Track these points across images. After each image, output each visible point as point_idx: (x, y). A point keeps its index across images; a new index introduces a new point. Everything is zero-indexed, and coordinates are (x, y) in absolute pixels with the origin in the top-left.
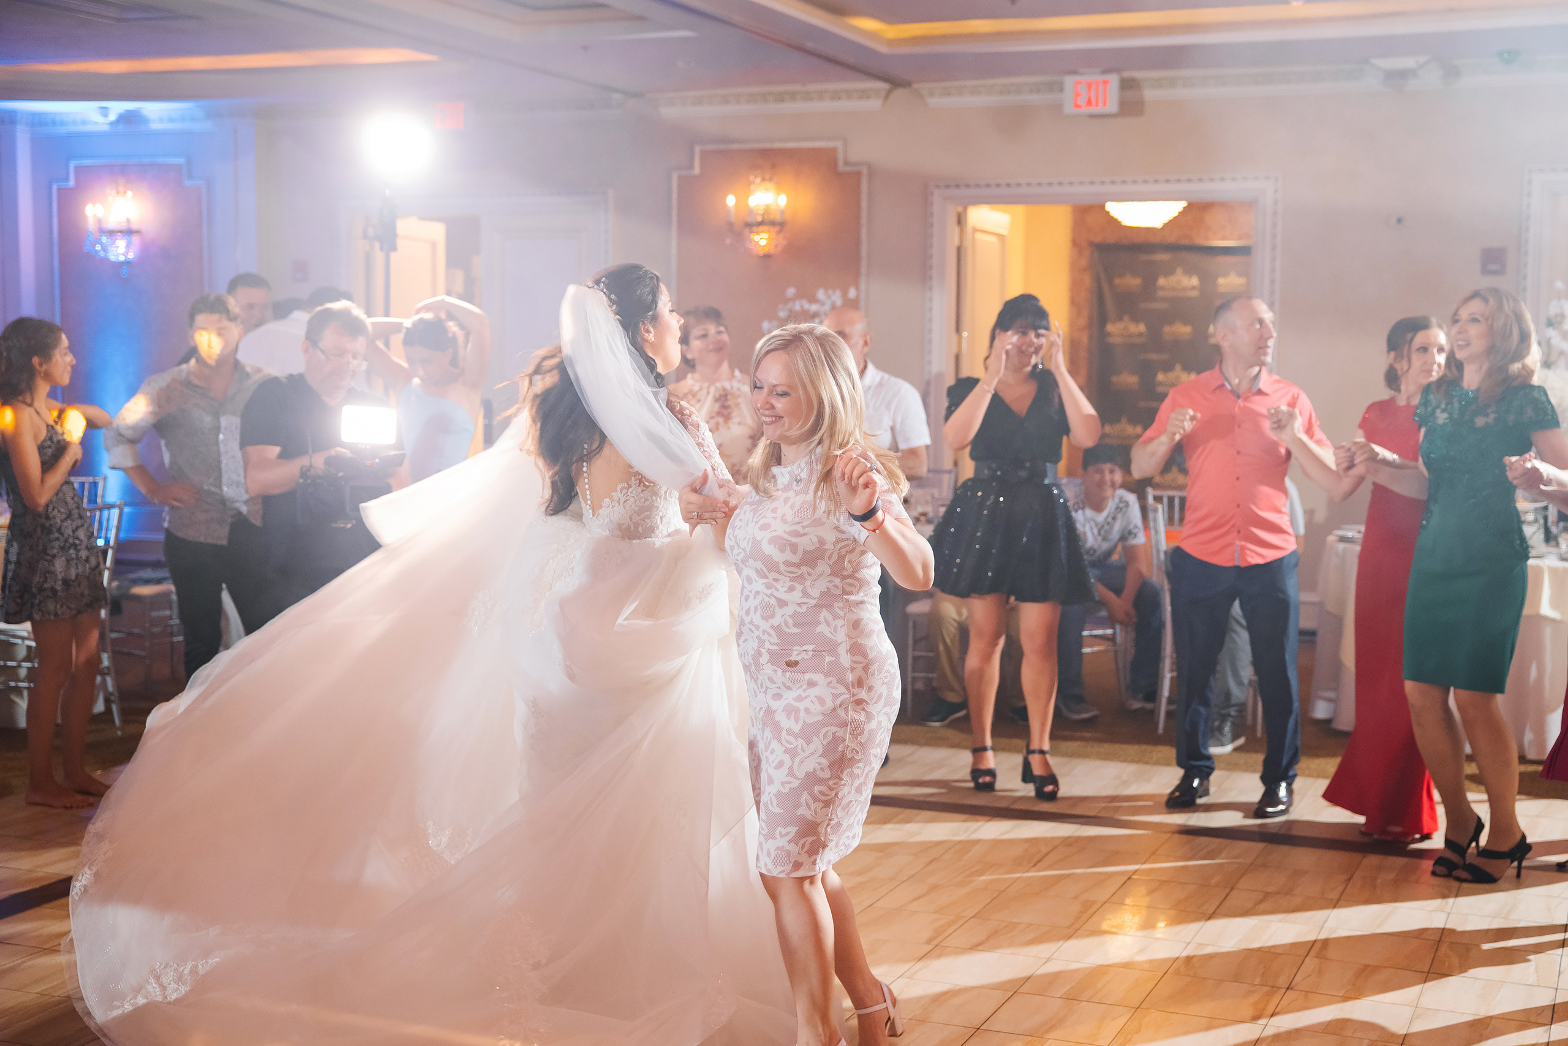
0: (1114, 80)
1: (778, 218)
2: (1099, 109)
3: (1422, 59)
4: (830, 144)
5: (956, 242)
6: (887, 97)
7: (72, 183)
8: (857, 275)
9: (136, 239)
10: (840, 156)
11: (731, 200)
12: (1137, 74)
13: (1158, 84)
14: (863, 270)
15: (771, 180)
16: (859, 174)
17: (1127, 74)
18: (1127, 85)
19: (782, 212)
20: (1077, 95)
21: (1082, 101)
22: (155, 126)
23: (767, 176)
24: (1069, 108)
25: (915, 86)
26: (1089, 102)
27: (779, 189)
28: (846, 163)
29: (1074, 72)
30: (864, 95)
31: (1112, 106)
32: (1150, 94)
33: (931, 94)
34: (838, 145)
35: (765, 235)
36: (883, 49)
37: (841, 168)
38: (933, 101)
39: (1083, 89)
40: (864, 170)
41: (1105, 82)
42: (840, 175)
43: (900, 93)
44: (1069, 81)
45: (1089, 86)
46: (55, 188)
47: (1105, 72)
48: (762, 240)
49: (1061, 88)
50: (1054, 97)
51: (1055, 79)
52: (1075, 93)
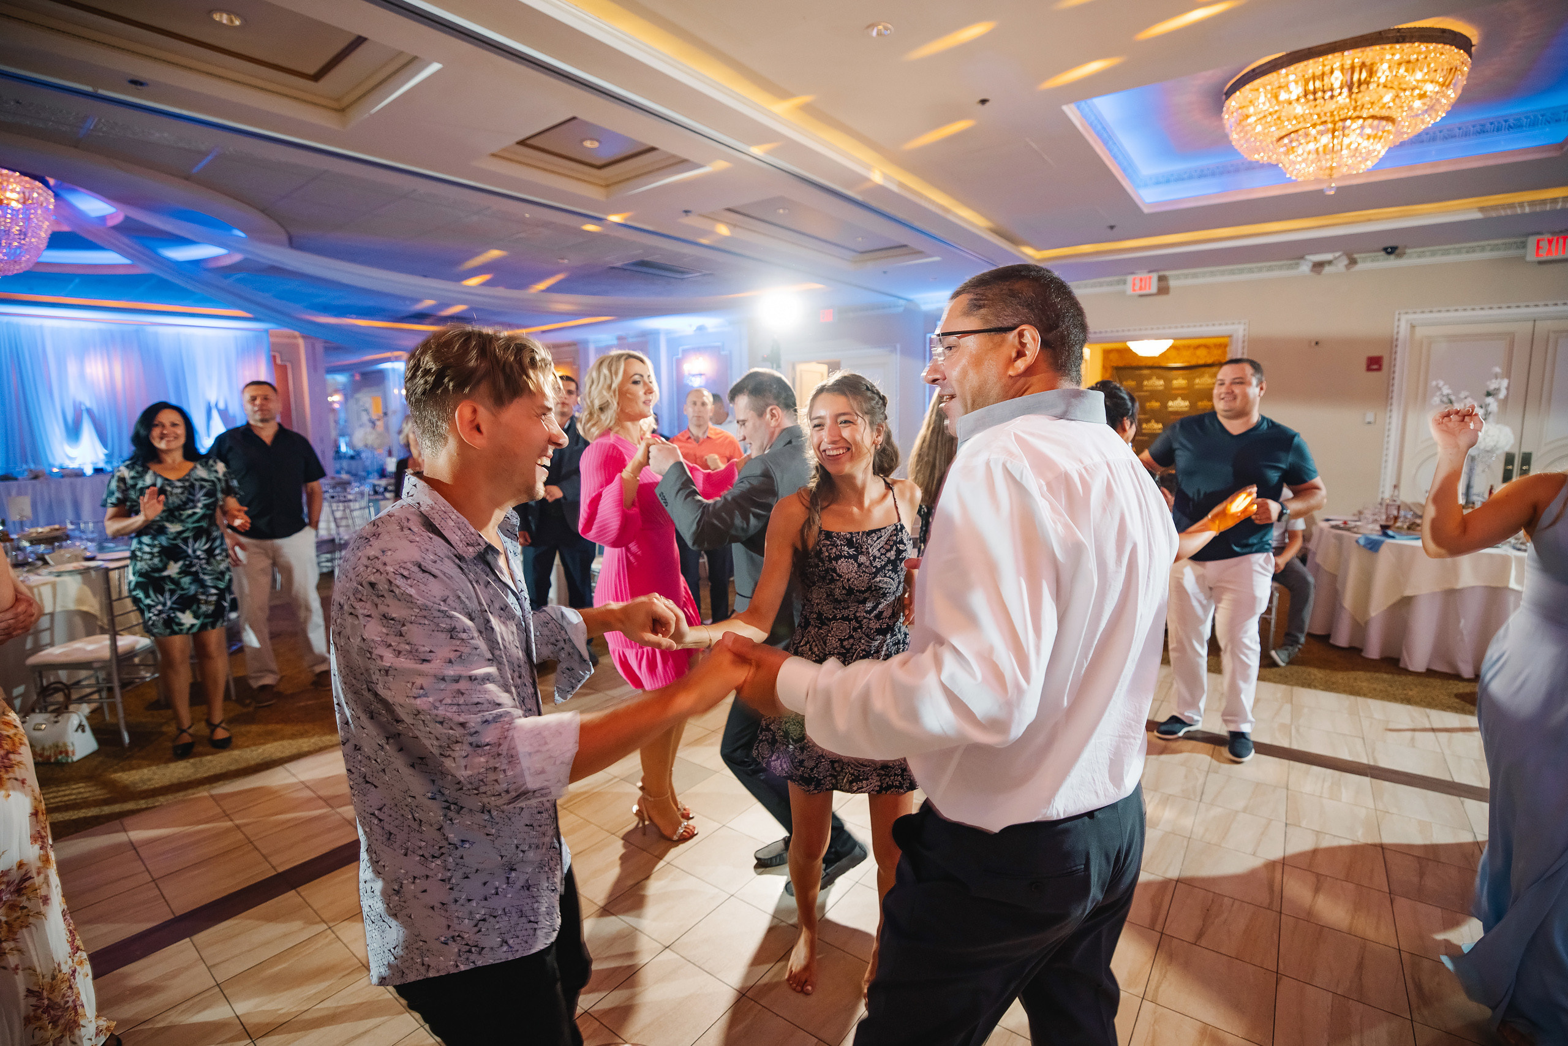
0: (1155, 276)
2: (1147, 292)
7: (680, 356)
9: (703, 377)
12: (1167, 273)
13: (1178, 277)
17: (1162, 273)
18: (1161, 279)
20: (1134, 285)
21: (1137, 287)
22: (710, 330)
24: (1129, 291)
26: (1141, 288)
29: (1133, 273)
31: (1154, 289)
32: (1172, 283)
39: (1137, 282)
41: (1150, 278)
44: (1130, 278)
45: (1141, 280)
46: (674, 359)
47: (1150, 272)
49: (1125, 282)
50: (1120, 287)
51: (1122, 278)
52: (1133, 284)
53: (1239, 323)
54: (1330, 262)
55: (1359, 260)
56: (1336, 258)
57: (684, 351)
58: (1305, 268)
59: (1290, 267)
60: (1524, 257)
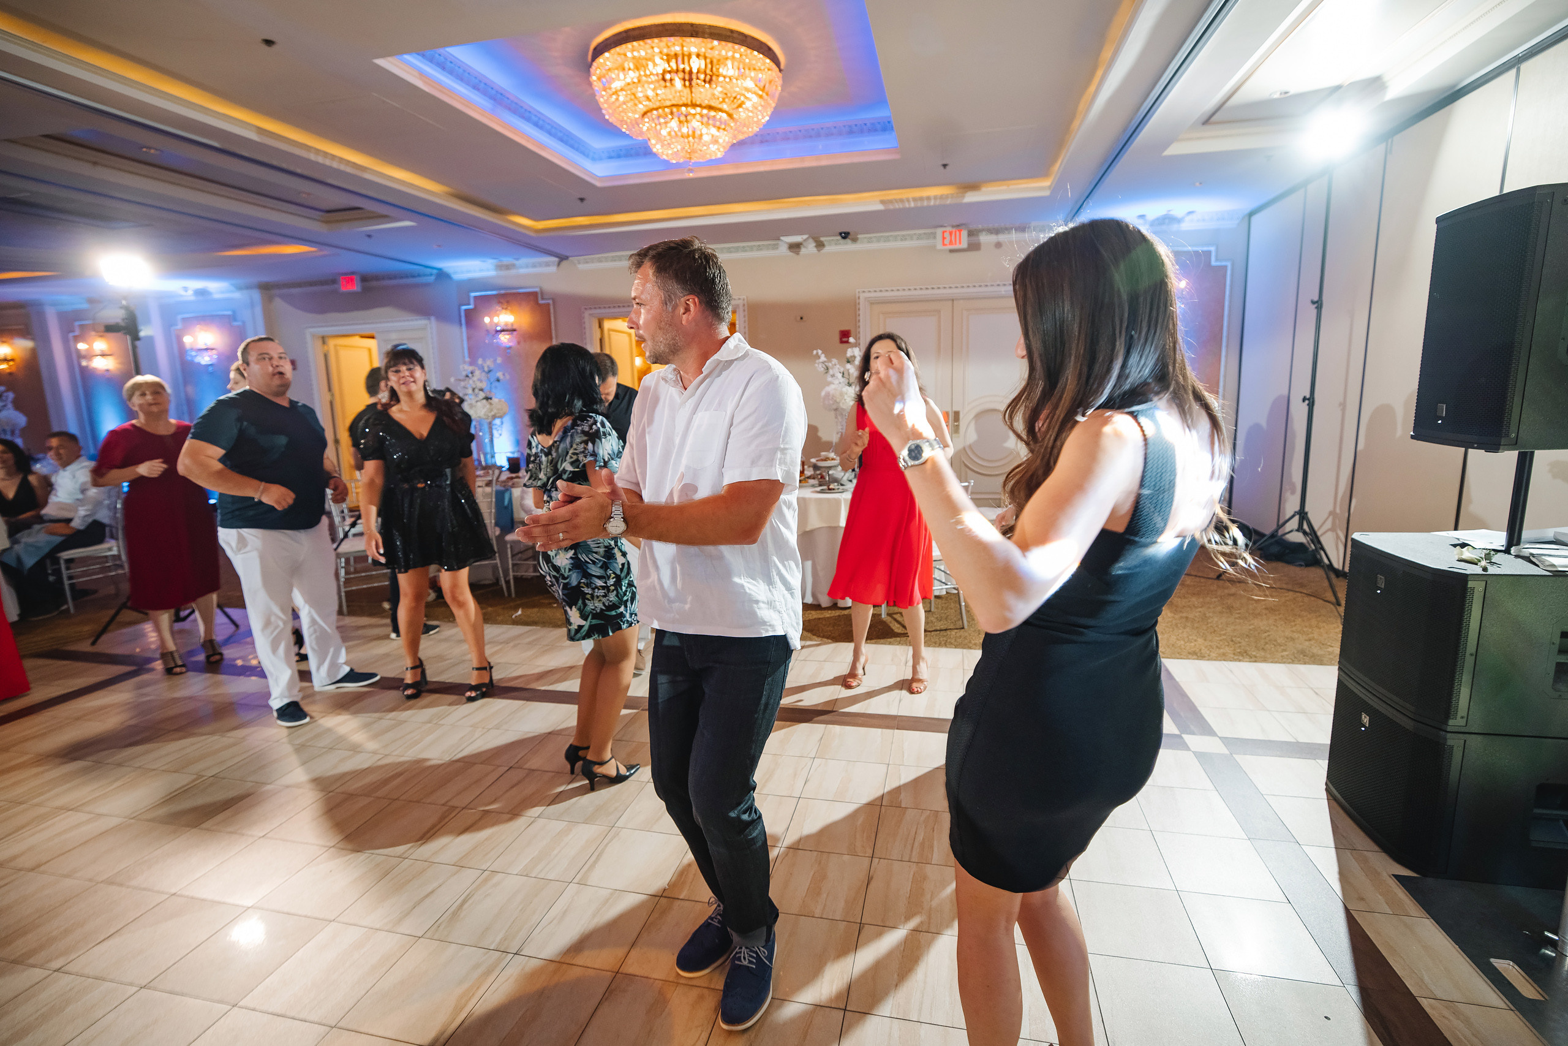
1: (509, 327)
3: (805, 237)
4: (535, 289)
5: (599, 336)
6: (559, 264)
7: (178, 325)
9: (212, 352)
10: (539, 294)
11: (487, 320)
15: (506, 309)
16: (549, 305)
19: (512, 324)
22: (214, 296)
23: (505, 307)
27: (512, 312)
28: (542, 298)
30: (547, 264)
33: (579, 263)
34: (538, 290)
35: (508, 337)
36: (532, 234)
37: (541, 301)
38: (581, 267)
40: (551, 302)
42: (540, 305)
43: (564, 263)
46: (172, 329)
48: (504, 338)
54: (801, 245)
55: (825, 243)
56: (805, 240)
57: (184, 319)
58: (783, 249)
60: (934, 247)
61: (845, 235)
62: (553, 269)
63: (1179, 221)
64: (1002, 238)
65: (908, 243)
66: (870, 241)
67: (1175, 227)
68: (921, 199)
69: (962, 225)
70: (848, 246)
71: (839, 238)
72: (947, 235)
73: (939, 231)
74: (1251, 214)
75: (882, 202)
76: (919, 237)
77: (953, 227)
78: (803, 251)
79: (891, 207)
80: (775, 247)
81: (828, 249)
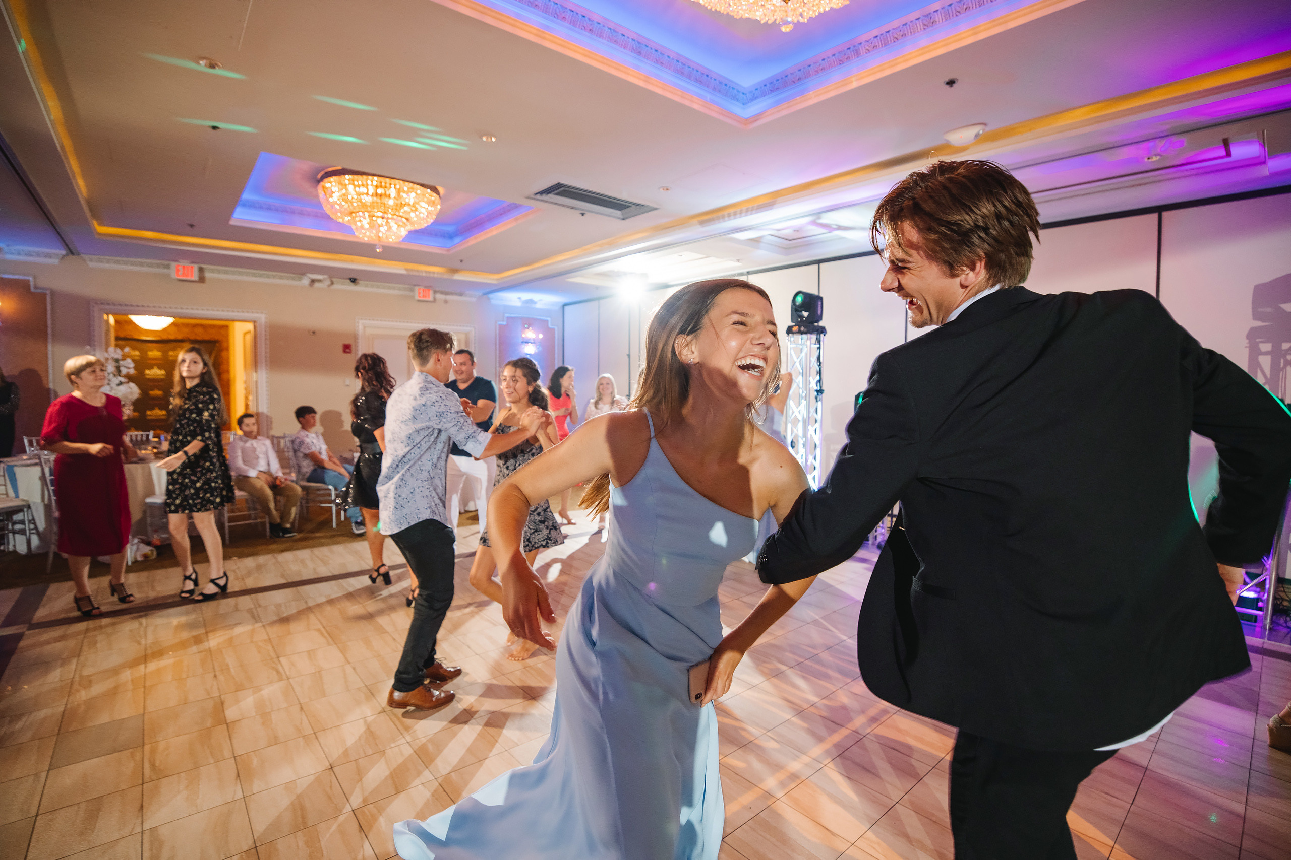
0: (196, 267)
2: (188, 278)
3: (325, 276)
4: (26, 278)
5: (105, 330)
6: (64, 259)
8: (46, 342)
10: (32, 284)
13: (212, 271)
14: (50, 340)
16: (44, 295)
17: (201, 265)
18: (201, 270)
21: (180, 273)
25: (82, 255)
26: (184, 274)
28: (36, 287)
29: (176, 261)
30: (48, 256)
31: (195, 277)
32: (207, 275)
33: (91, 260)
34: (31, 279)
36: (96, 236)
37: (32, 290)
38: (90, 264)
39: (180, 268)
40: (48, 292)
41: (192, 267)
42: (33, 293)
43: (71, 257)
44: (173, 264)
45: (184, 267)
47: (192, 263)
49: (168, 267)
50: (166, 271)
51: (166, 263)
52: (177, 270)
53: (262, 313)
54: (319, 281)
55: (337, 283)
56: (324, 279)
58: (304, 282)
59: (293, 279)
60: (413, 297)
61: (353, 281)
62: (55, 261)
63: (535, 303)
64: (449, 297)
65: (392, 292)
66: (366, 286)
67: (533, 306)
68: (429, 272)
69: (430, 287)
70: (352, 287)
71: (349, 281)
72: (421, 291)
73: (417, 288)
74: (565, 305)
75: (406, 270)
76: (400, 289)
77: (425, 287)
78: (317, 285)
79: (411, 273)
80: (300, 279)
81: (335, 286)
